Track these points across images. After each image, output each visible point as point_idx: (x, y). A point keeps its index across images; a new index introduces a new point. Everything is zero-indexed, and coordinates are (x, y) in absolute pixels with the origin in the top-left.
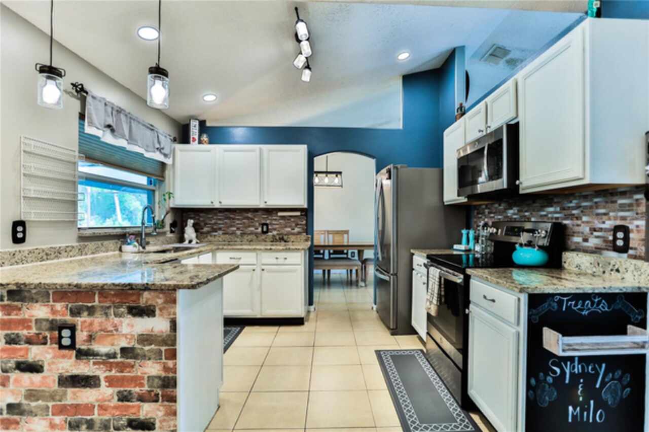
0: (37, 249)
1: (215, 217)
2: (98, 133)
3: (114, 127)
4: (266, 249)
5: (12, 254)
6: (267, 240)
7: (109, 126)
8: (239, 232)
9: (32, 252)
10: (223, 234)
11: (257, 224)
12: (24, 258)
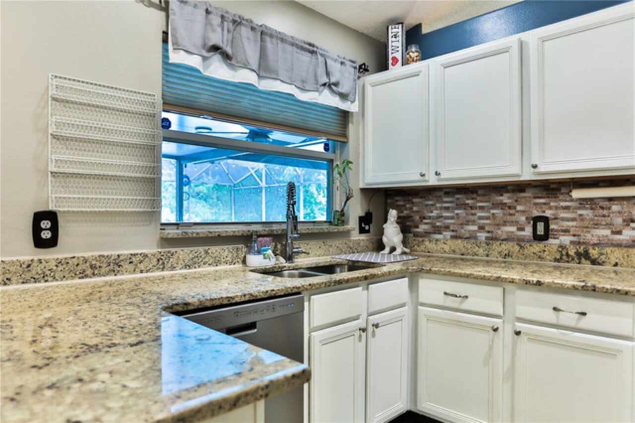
0: (74, 257)
1: (438, 205)
2: (194, 61)
3: (229, 50)
4: (527, 283)
5: (24, 266)
6: (545, 255)
7: (215, 49)
8: (482, 236)
9: (63, 261)
10: (453, 237)
11: (523, 219)
12: (48, 273)
